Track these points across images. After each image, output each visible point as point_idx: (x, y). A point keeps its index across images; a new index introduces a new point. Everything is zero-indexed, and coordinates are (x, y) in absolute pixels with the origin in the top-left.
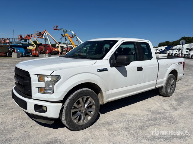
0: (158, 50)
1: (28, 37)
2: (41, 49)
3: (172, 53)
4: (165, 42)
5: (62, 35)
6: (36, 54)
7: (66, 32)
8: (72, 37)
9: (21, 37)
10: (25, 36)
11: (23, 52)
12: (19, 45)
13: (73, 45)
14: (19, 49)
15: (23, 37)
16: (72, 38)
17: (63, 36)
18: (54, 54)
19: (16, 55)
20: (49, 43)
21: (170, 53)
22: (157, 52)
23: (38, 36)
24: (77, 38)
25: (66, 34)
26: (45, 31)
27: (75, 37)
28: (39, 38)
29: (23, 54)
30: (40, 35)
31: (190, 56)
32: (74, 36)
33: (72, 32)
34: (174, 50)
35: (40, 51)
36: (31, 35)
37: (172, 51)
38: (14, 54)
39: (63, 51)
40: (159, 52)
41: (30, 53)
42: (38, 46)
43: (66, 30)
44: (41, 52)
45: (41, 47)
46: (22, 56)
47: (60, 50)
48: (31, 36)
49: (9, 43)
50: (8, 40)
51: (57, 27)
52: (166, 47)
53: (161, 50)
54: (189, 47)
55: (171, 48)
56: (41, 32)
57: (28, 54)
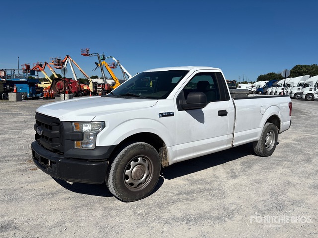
0: (254, 86)
1: (40, 67)
2: (60, 86)
3: (276, 92)
4: (268, 74)
5: (97, 64)
6: (50, 95)
7: (104, 59)
8: (113, 66)
9: (28, 67)
10: (35, 66)
11: (28, 92)
12: (21, 80)
13: (115, 80)
14: (21, 87)
15: (31, 68)
16: (113, 68)
17: (98, 66)
18: (81, 95)
19: (16, 96)
20: (74, 76)
21: (272, 92)
22: (253, 90)
23: (55, 65)
24: (121, 69)
25: (103, 62)
26: (67, 57)
27: (118, 67)
28: (57, 68)
29: (29, 95)
30: (60, 63)
31: (304, 96)
32: (117, 65)
33: (114, 58)
34: (278, 86)
35: (58, 90)
36: (44, 64)
37: (275, 88)
38: (12, 96)
39: (98, 90)
40: (256, 90)
41: (41, 94)
42: (55, 82)
43: (104, 56)
44: (60, 91)
45: (59, 84)
46: (27, 98)
47: (91, 87)
48: (44, 66)
49: (4, 77)
50: (3, 72)
51: (88, 51)
52: (267, 82)
53: (260, 86)
54: (302, 82)
55: (274, 84)
56: (60, 60)
57: (37, 95)
